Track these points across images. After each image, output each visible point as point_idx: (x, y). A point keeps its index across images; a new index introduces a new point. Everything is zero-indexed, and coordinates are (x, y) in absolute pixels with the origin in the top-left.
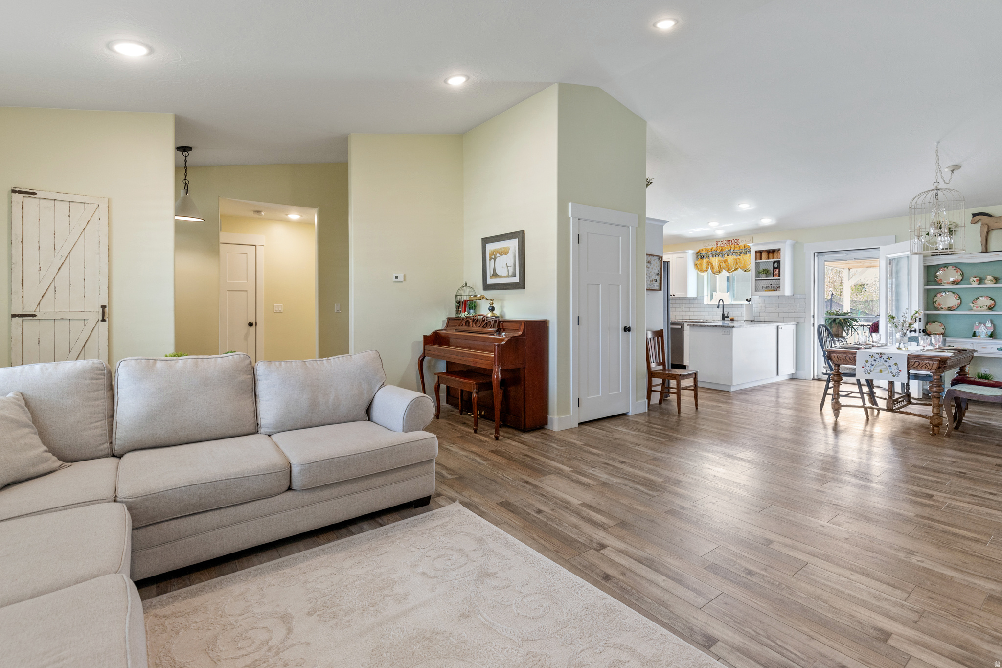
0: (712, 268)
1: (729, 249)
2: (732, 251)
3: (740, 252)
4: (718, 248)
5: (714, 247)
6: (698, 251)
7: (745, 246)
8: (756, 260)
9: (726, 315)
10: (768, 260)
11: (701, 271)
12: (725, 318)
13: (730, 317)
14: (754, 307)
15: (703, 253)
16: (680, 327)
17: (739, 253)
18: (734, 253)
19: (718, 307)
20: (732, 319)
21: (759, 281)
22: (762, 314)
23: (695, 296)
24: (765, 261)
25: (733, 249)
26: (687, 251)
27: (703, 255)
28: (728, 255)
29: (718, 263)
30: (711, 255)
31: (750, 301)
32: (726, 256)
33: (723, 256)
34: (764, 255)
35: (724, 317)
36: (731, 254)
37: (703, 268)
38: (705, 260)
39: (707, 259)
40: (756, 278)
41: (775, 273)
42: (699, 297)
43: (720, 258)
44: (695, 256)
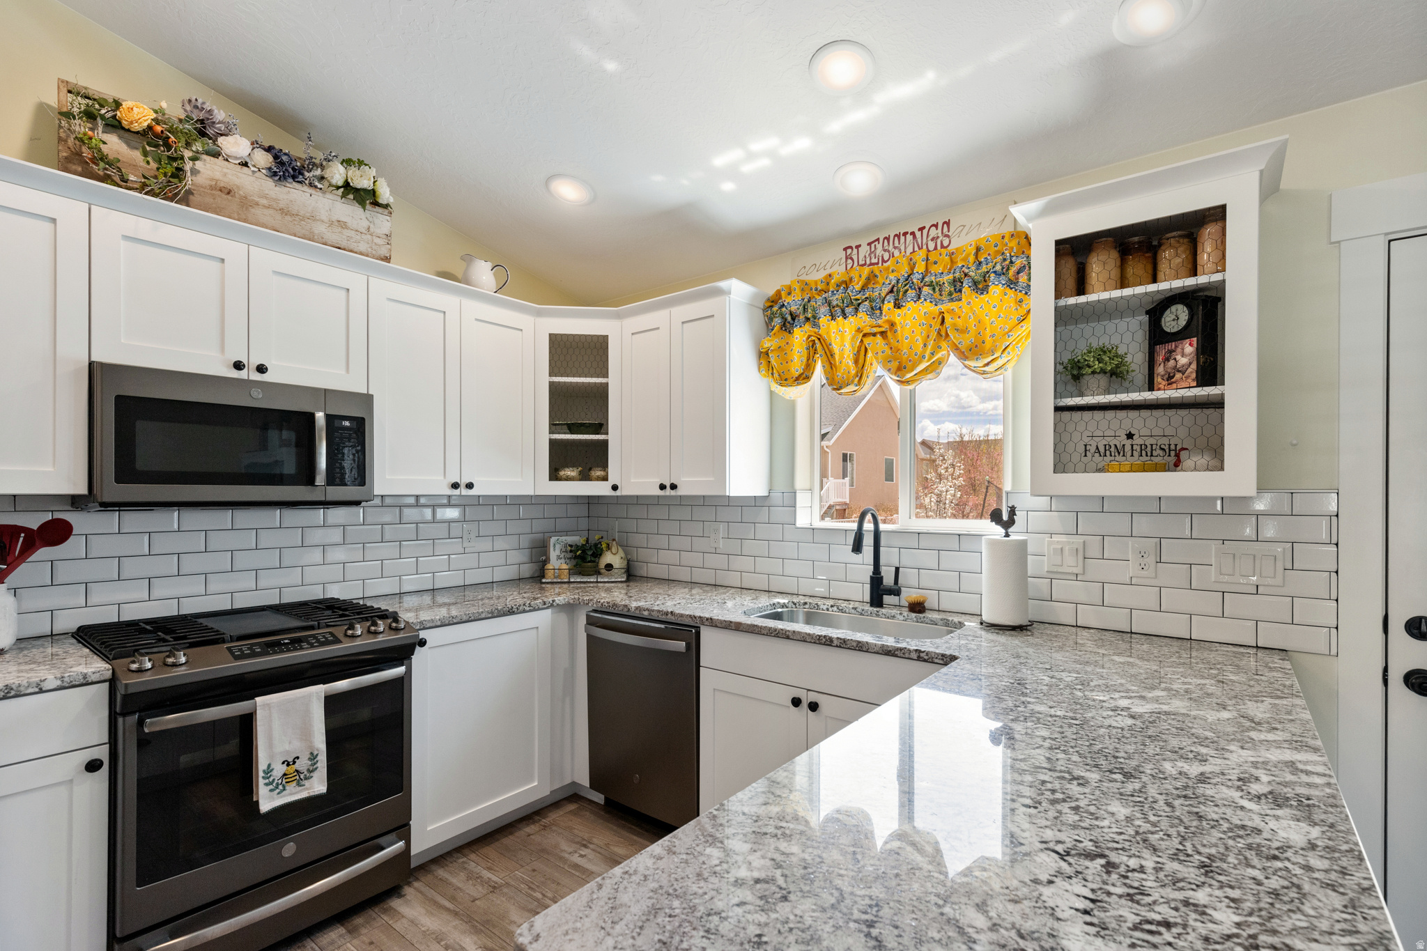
0: (831, 365)
1: (905, 270)
2: (916, 279)
3: (957, 284)
4: (855, 274)
5: (839, 271)
6: (771, 292)
7: (978, 249)
8: (1058, 295)
9: (888, 580)
10: (1127, 292)
11: (784, 380)
12: (887, 599)
13: (908, 595)
14: (1030, 549)
15: (793, 303)
16: (680, 646)
17: (948, 288)
18: (926, 290)
19: (857, 547)
20: (917, 607)
21: (1077, 415)
22: (1076, 590)
23: (759, 490)
24: (1105, 295)
25: (920, 268)
26: (723, 284)
27: (793, 308)
28: (898, 306)
29: (853, 338)
30: (824, 309)
31: (1011, 522)
32: (888, 306)
33: (875, 310)
34: (1100, 266)
35: (879, 592)
36: (911, 293)
37: (793, 370)
38: (800, 335)
39: (807, 327)
40: (1057, 395)
41: (1160, 370)
42: (777, 497)
43: (862, 319)
44: (760, 317)
